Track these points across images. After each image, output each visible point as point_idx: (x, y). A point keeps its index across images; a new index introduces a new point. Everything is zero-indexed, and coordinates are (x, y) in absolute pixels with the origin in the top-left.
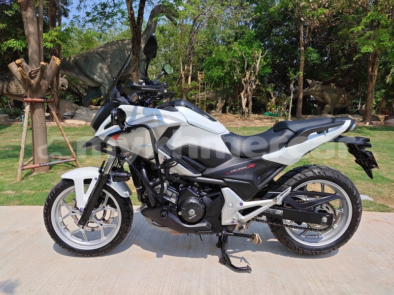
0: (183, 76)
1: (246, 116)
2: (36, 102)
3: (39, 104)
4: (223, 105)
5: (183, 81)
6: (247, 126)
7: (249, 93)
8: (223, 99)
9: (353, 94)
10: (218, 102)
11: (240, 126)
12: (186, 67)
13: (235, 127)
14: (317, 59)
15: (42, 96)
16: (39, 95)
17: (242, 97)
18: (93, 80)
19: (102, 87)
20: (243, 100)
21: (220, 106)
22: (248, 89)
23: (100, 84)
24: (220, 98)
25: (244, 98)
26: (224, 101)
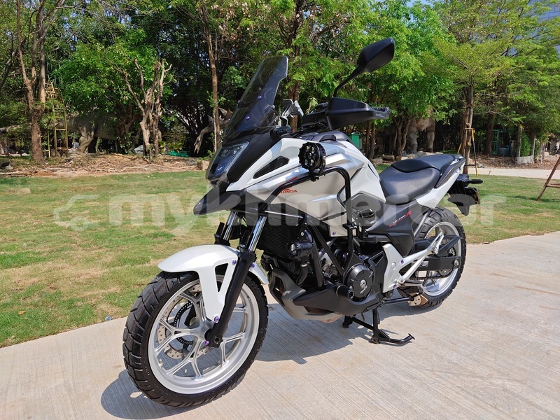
0: (29, 87)
1: (151, 157)
4: (90, 139)
5: (31, 96)
6: (160, 172)
7: (153, 122)
8: (89, 130)
10: (81, 135)
11: (149, 173)
12: (34, 73)
13: (142, 174)
14: (242, 83)
17: (143, 128)
20: (144, 133)
21: (86, 141)
22: (151, 117)
24: (85, 129)
25: (146, 129)
26: (93, 133)
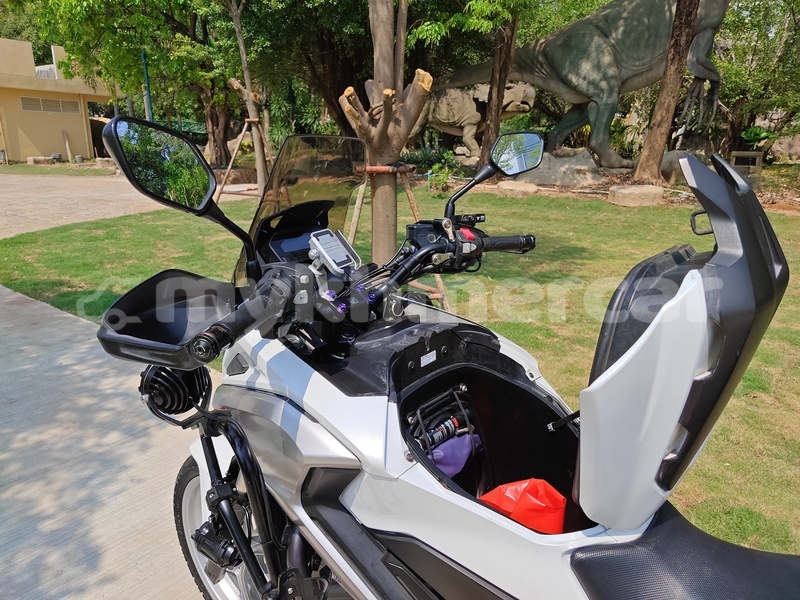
2: (379, 174)
3: (385, 176)
15: (392, 160)
16: (387, 158)
19: (592, 104)
23: (589, 97)
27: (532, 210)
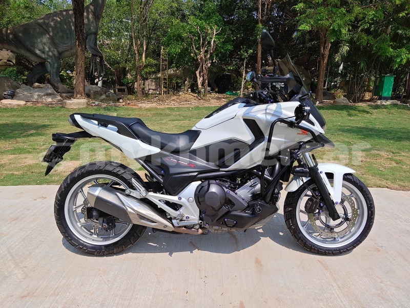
0: (136, 52)
1: (202, 96)
5: (137, 58)
6: (200, 106)
7: (205, 71)
9: (312, 72)
10: (186, 80)
11: (193, 106)
12: (139, 42)
17: (198, 75)
18: (36, 54)
19: (47, 63)
20: (198, 79)
21: (189, 84)
22: (204, 68)
23: (44, 59)
25: (200, 76)
27: (24, 113)
